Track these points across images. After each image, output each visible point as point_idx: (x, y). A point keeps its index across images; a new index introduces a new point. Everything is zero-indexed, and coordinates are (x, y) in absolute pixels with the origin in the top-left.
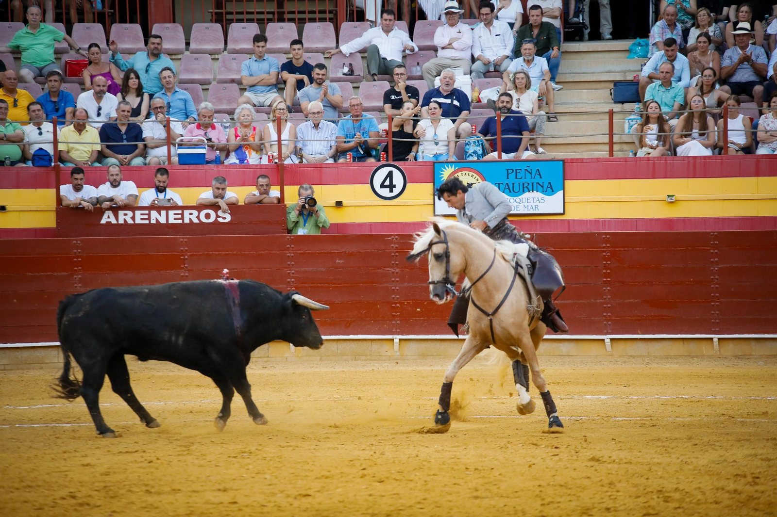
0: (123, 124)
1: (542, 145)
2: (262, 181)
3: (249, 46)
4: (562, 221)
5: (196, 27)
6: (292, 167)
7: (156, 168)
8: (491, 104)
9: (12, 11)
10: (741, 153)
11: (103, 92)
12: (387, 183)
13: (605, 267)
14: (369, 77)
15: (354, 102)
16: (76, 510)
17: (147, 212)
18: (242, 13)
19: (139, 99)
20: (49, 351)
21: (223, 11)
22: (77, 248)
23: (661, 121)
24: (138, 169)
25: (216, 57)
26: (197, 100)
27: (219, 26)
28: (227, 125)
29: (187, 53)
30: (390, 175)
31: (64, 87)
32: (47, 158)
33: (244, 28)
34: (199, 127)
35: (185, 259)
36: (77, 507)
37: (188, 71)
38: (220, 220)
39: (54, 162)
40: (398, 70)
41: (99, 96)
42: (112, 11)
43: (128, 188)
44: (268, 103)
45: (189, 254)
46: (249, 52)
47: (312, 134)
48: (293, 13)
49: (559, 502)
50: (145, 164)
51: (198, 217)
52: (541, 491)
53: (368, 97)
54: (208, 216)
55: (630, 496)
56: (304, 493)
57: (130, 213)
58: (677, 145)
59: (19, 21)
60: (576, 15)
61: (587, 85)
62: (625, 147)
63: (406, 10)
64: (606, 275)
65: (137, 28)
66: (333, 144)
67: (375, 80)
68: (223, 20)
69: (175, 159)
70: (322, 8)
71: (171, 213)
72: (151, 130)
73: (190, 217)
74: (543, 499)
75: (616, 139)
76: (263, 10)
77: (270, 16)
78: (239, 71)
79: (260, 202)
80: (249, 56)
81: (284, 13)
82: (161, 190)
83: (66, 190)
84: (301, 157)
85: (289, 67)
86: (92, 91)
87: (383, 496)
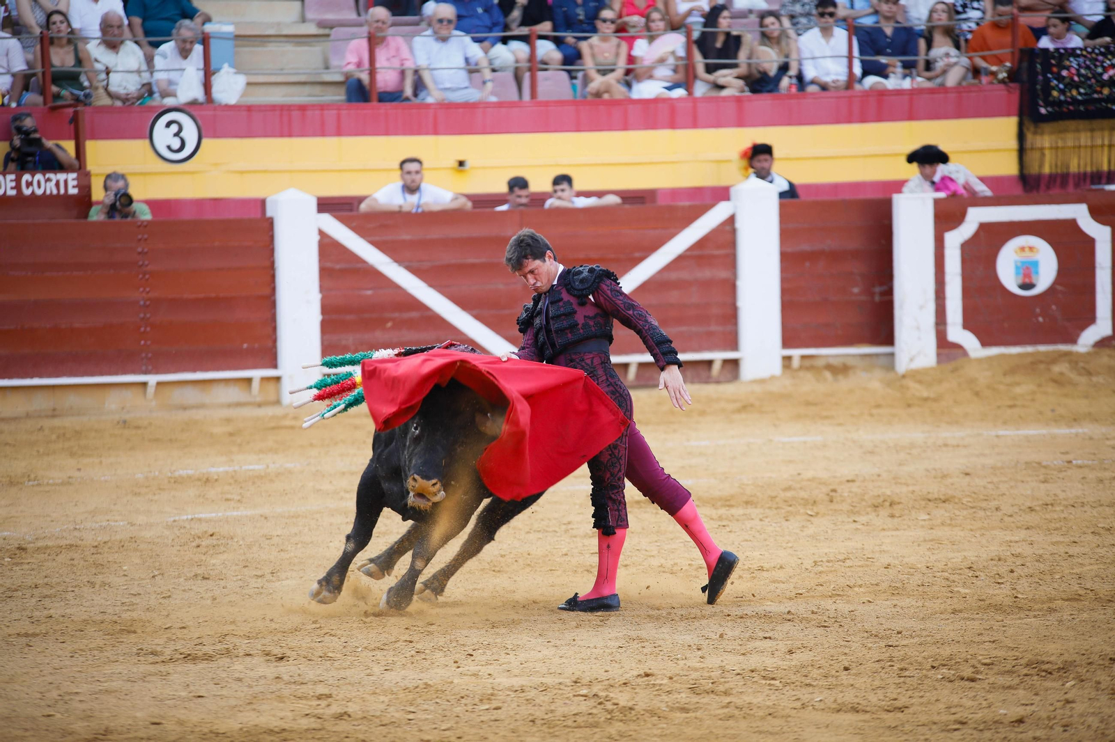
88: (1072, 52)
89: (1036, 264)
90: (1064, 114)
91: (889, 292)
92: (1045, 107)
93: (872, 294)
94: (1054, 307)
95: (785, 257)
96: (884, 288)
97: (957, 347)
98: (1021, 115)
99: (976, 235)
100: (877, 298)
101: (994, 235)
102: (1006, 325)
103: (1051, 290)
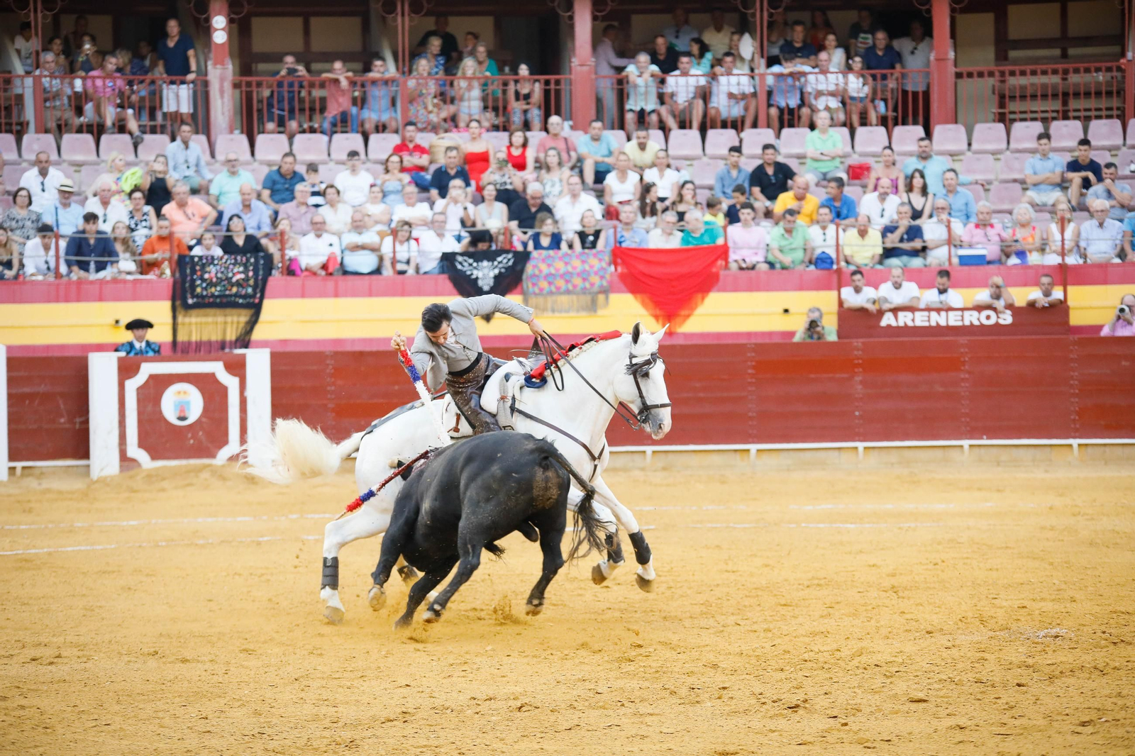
2: (1045, 280)
3: (1033, 144)
5: (980, 129)
6: (1076, 267)
7: (937, 270)
9: (799, 117)
11: (886, 194)
17: (927, 313)
18: (1025, 112)
19: (922, 200)
20: (831, 453)
21: (1007, 110)
22: (858, 350)
25: (999, 156)
27: (1001, 126)
29: (969, 154)
31: (846, 190)
32: (829, 261)
33: (1027, 127)
34: (977, 226)
35: (965, 361)
37: (969, 171)
38: (1001, 322)
39: (837, 264)
41: (883, 197)
42: (895, 114)
43: (910, 290)
44: (1051, 202)
45: (969, 356)
46: (1033, 151)
47: (1097, 232)
48: (1078, 110)
50: (925, 266)
51: (978, 319)
54: (988, 317)
57: (909, 315)
59: (804, 126)
65: (919, 131)
66: (1118, 242)
68: (1004, 119)
69: (955, 261)
70: (1109, 105)
71: (951, 314)
72: (932, 230)
73: (972, 318)
76: (1048, 109)
77: (1055, 115)
78: (1021, 171)
79: (1044, 304)
80: (1033, 155)
81: (1069, 111)
82: (942, 291)
83: (847, 293)
84: (1084, 256)
85: (1074, 166)
86: (876, 194)
88: (211, 260)
89: (188, 403)
90: (205, 304)
91: (87, 422)
92: (193, 297)
93: (75, 423)
94: (201, 433)
95: (10, 397)
96: (82, 419)
97: (133, 460)
98: (173, 299)
99: (147, 382)
100: (77, 426)
101: (159, 384)
102: (168, 445)
103: (198, 422)
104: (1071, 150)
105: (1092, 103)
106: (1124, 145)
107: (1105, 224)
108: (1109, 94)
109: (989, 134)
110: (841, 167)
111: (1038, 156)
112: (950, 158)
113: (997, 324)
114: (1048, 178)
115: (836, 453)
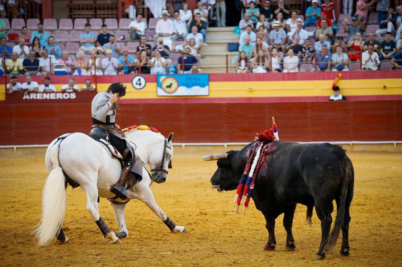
0: (32, 59)
1: (201, 68)
2: (88, 82)
4: (208, 99)
5: (62, 20)
7: (45, 77)
8: (180, 52)
10: (277, 72)
12: (138, 83)
13: (225, 116)
14: (132, 40)
15: (125, 50)
16: (14, 212)
17: (41, 94)
18: (80, 15)
20: (2, 150)
21: (72, 14)
22: (14, 108)
23: (246, 60)
24: (39, 77)
25: (70, 32)
26: (62, 50)
27: (70, 20)
28: (74, 59)
29: (58, 31)
30: (139, 80)
31: (8, 44)
32: (2, 72)
33: (81, 21)
34: (62, 60)
35: (57, 113)
36: (14, 211)
37: (58, 38)
38: (71, 98)
39: (5, 74)
40: (143, 38)
42: (28, 14)
43: (34, 85)
44: (90, 51)
45: (59, 111)
46: (83, 30)
48: (101, 15)
49: (206, 209)
50: (42, 75)
51: (62, 96)
52: (199, 205)
53: (131, 48)
54: (66, 96)
55: (234, 206)
56: (105, 206)
57: (35, 95)
58: (252, 68)
60: (213, 17)
61: (217, 44)
62: (233, 69)
63: (146, 13)
64: (225, 120)
65: (38, 21)
67: (134, 42)
68: (72, 17)
69: (53, 73)
70: (112, 13)
71: (52, 94)
73: (60, 96)
74: (200, 208)
75: (229, 66)
76: (89, 14)
77: (91, 16)
78: (79, 38)
79: (88, 90)
80: (82, 32)
81: (97, 15)
82: (47, 85)
83: (9, 86)
87: (137, 207)
104: (98, 30)
105: (105, 12)
106: (118, 29)
107: (111, 59)
108: (112, 9)
109: (66, 23)
110: (6, 35)
111: (85, 32)
112: (50, 32)
113: (69, 99)
114: (88, 41)
115: (5, 150)
